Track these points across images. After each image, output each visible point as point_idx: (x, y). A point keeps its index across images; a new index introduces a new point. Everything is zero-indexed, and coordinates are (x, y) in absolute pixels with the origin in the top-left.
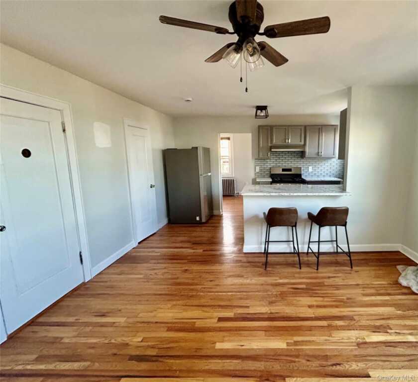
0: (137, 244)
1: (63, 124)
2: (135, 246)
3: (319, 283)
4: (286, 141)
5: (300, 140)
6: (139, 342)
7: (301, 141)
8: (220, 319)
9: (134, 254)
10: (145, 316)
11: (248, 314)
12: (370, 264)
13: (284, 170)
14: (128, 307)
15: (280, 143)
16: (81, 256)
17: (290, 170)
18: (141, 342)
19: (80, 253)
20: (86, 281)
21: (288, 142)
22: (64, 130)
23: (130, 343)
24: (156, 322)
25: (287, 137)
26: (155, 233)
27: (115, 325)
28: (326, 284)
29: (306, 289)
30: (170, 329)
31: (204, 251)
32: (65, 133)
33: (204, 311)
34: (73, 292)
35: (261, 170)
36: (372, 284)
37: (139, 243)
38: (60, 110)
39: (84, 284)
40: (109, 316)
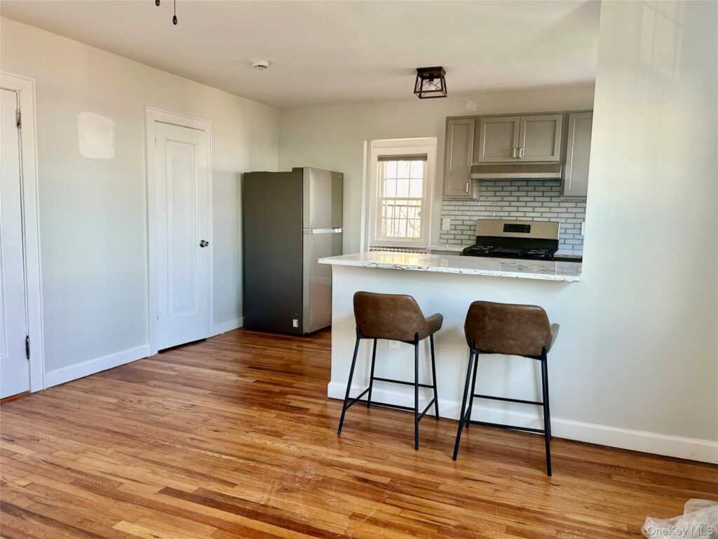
0: (157, 352)
1: (19, 115)
2: (149, 355)
3: (427, 483)
4: (511, 156)
5: (550, 151)
6: (20, 486)
7: (553, 155)
8: (167, 491)
9: (138, 367)
10: (61, 456)
11: (222, 495)
12: (615, 478)
13: (509, 228)
14: (53, 438)
15: (498, 159)
16: (27, 344)
17: (526, 228)
18: (24, 487)
19: (27, 337)
20: (33, 391)
21: (518, 157)
22: (19, 124)
23: (10, 484)
24: (69, 469)
25: (515, 145)
26: (204, 340)
27: (14, 457)
28: (441, 488)
29: (386, 486)
30: (75, 483)
31: (257, 381)
32: (20, 128)
33: (154, 472)
34: (5, 402)
35: (455, 227)
36: (565, 519)
37: (160, 352)
38: (14, 91)
39: (28, 394)
40: (17, 444)
